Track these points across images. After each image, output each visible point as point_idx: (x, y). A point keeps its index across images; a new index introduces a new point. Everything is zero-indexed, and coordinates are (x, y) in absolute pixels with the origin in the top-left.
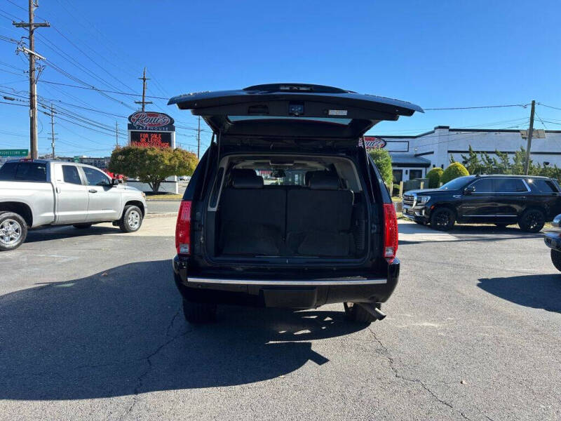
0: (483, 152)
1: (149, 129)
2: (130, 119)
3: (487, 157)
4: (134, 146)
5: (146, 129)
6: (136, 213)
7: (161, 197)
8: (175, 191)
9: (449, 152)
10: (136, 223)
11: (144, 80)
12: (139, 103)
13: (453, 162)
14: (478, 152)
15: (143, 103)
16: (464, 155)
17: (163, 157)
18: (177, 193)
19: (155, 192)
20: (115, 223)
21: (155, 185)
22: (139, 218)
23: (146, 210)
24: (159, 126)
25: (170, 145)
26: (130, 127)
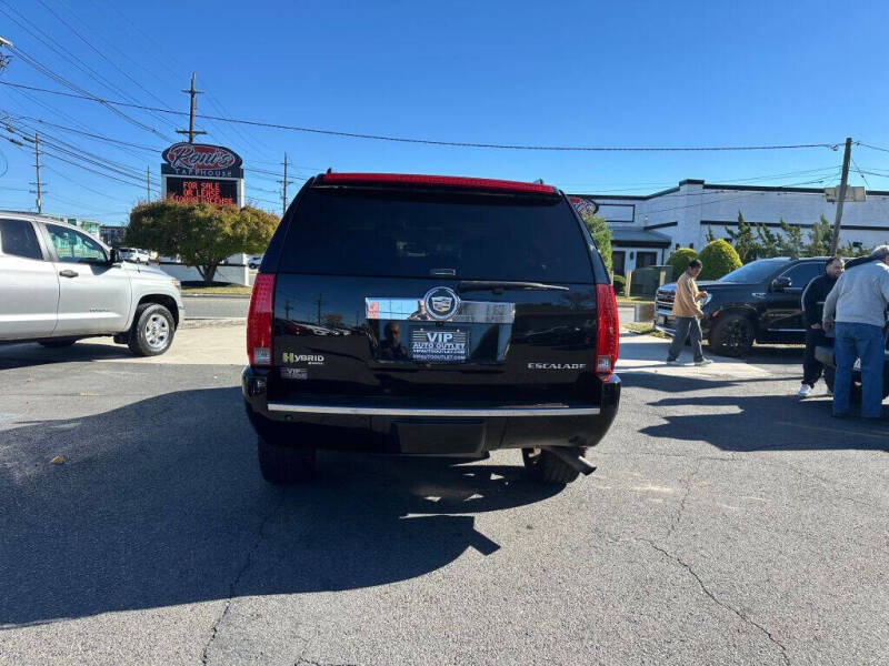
0: (760, 224)
1: (199, 174)
2: (164, 155)
3: (767, 232)
4: (173, 202)
5: (193, 173)
6: (162, 319)
7: (218, 290)
8: (244, 281)
9: (703, 223)
10: (162, 338)
11: (192, 93)
12: (184, 132)
13: (712, 239)
14: (753, 224)
15: (190, 132)
16: (730, 228)
17: (221, 221)
18: (247, 284)
19: (208, 282)
20: (119, 337)
21: (207, 270)
22: (167, 328)
23: (182, 314)
24: (216, 170)
25: (235, 201)
26: (166, 169)
